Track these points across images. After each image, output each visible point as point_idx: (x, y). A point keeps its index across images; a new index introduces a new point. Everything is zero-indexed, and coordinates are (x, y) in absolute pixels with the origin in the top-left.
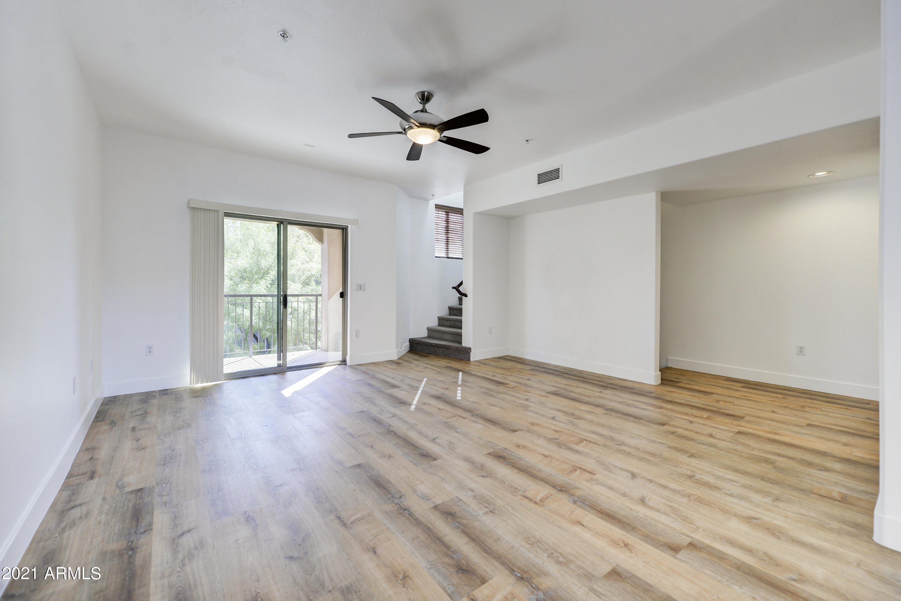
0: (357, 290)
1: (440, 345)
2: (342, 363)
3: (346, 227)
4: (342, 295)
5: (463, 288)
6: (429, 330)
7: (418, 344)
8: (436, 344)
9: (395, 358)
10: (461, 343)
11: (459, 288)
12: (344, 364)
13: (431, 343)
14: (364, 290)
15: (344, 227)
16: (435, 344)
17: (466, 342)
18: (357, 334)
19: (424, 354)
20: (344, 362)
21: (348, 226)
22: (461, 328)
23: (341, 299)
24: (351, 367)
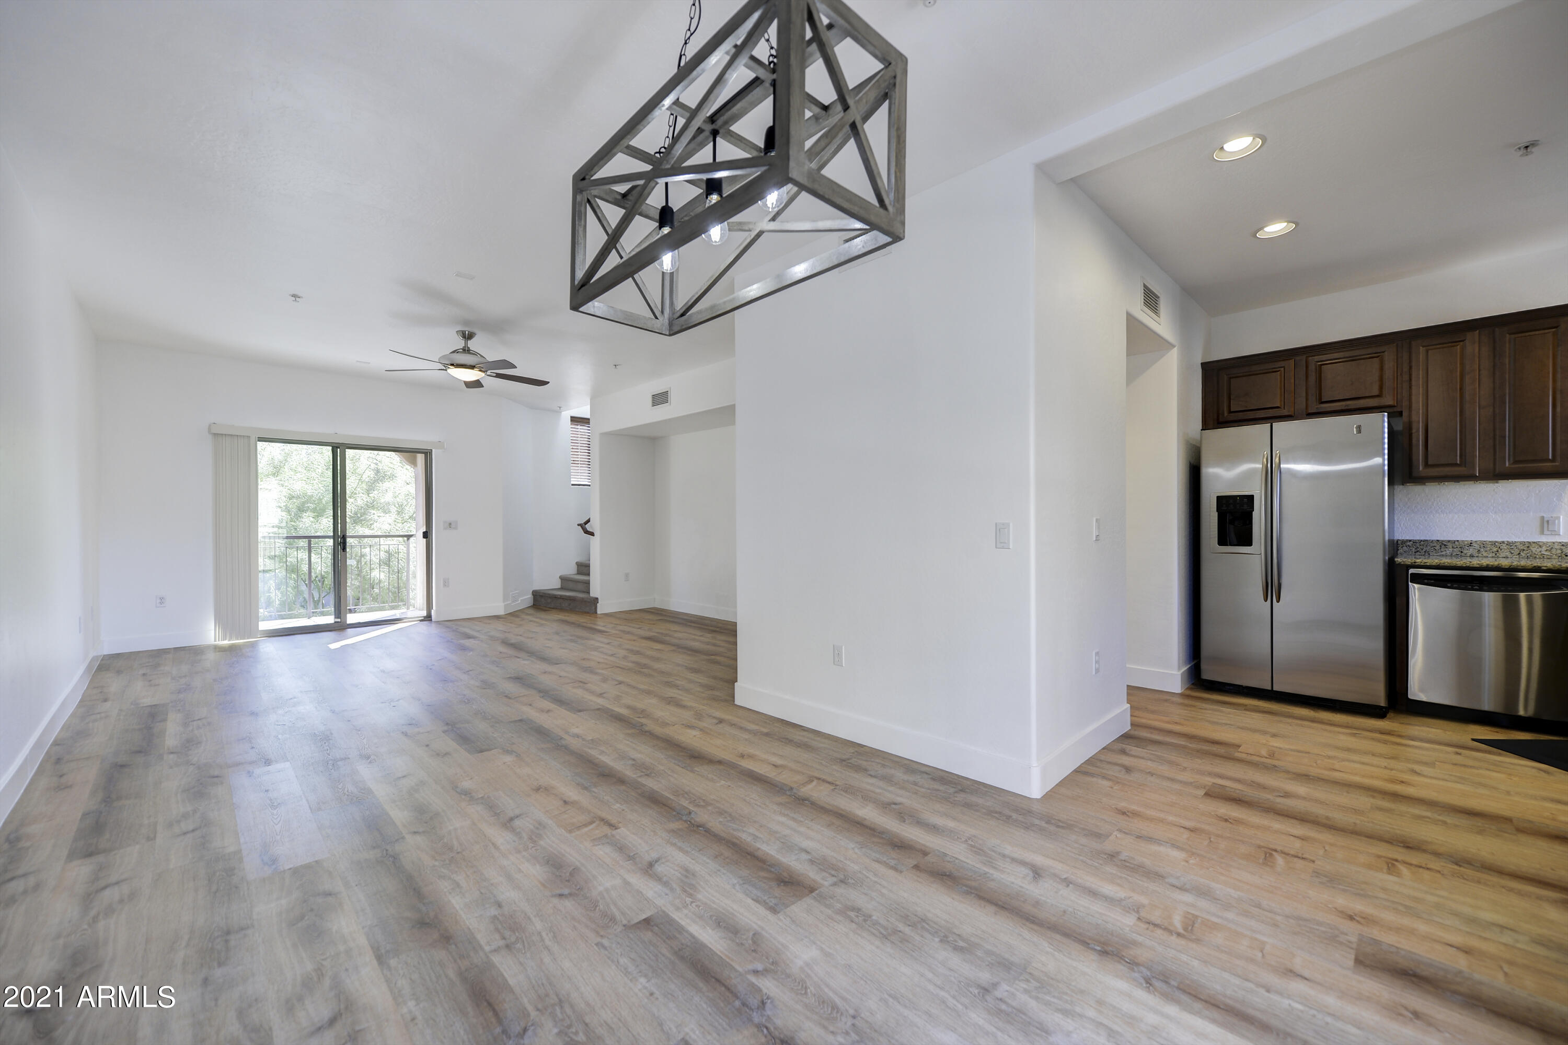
0: (445, 529)
1: (566, 596)
2: (426, 619)
3: (430, 451)
4: (426, 535)
5: (591, 527)
6: (563, 579)
7: (541, 596)
8: (561, 596)
9: (501, 612)
10: (589, 593)
11: (586, 526)
12: (429, 620)
13: (556, 595)
14: (456, 528)
15: (426, 451)
16: (559, 595)
17: (595, 592)
18: (446, 583)
19: (544, 608)
20: (428, 618)
21: (431, 450)
22: (589, 575)
23: (425, 540)
24: (438, 622)
